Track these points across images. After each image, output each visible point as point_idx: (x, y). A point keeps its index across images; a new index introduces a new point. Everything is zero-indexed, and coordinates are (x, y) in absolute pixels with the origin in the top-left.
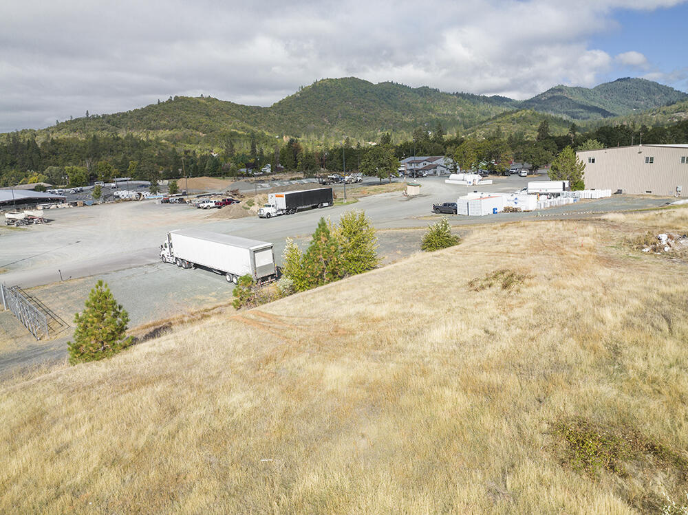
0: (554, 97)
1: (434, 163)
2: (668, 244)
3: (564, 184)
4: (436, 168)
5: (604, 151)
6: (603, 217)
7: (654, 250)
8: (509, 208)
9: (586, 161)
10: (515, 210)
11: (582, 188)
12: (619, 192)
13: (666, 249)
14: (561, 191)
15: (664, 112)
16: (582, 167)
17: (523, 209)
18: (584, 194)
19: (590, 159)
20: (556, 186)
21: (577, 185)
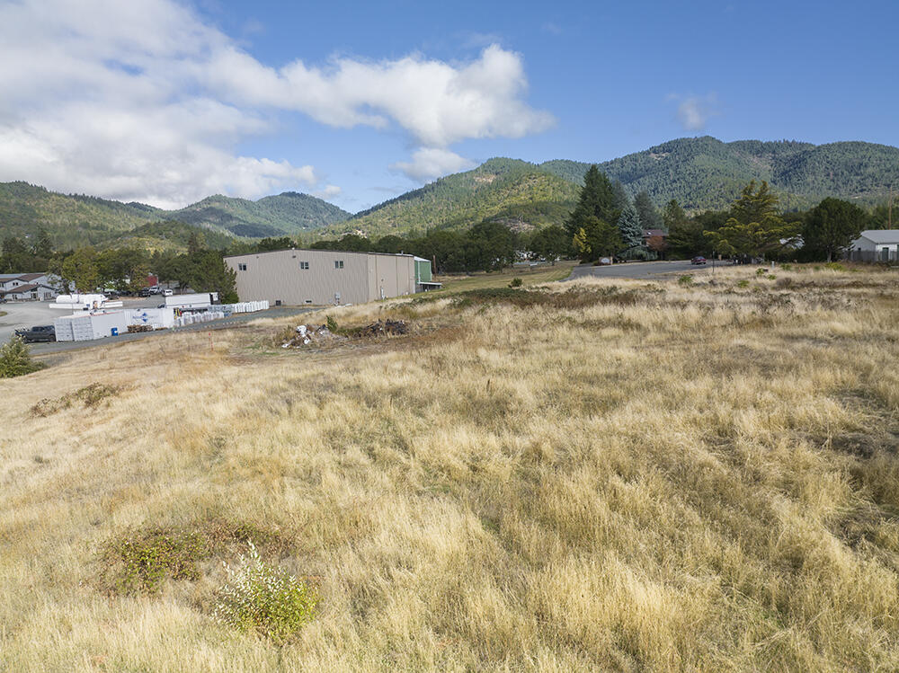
0: (211, 208)
1: (32, 283)
2: (308, 336)
3: (211, 296)
4: (35, 290)
5: (256, 255)
6: (250, 323)
7: (293, 344)
8: (134, 327)
9: (236, 269)
10: (143, 330)
11: (236, 301)
12: (278, 303)
13: (306, 342)
14: (207, 304)
15: (333, 232)
16: (233, 276)
17: (155, 327)
18: (238, 307)
19: (240, 266)
20: (202, 300)
21: (229, 297)
